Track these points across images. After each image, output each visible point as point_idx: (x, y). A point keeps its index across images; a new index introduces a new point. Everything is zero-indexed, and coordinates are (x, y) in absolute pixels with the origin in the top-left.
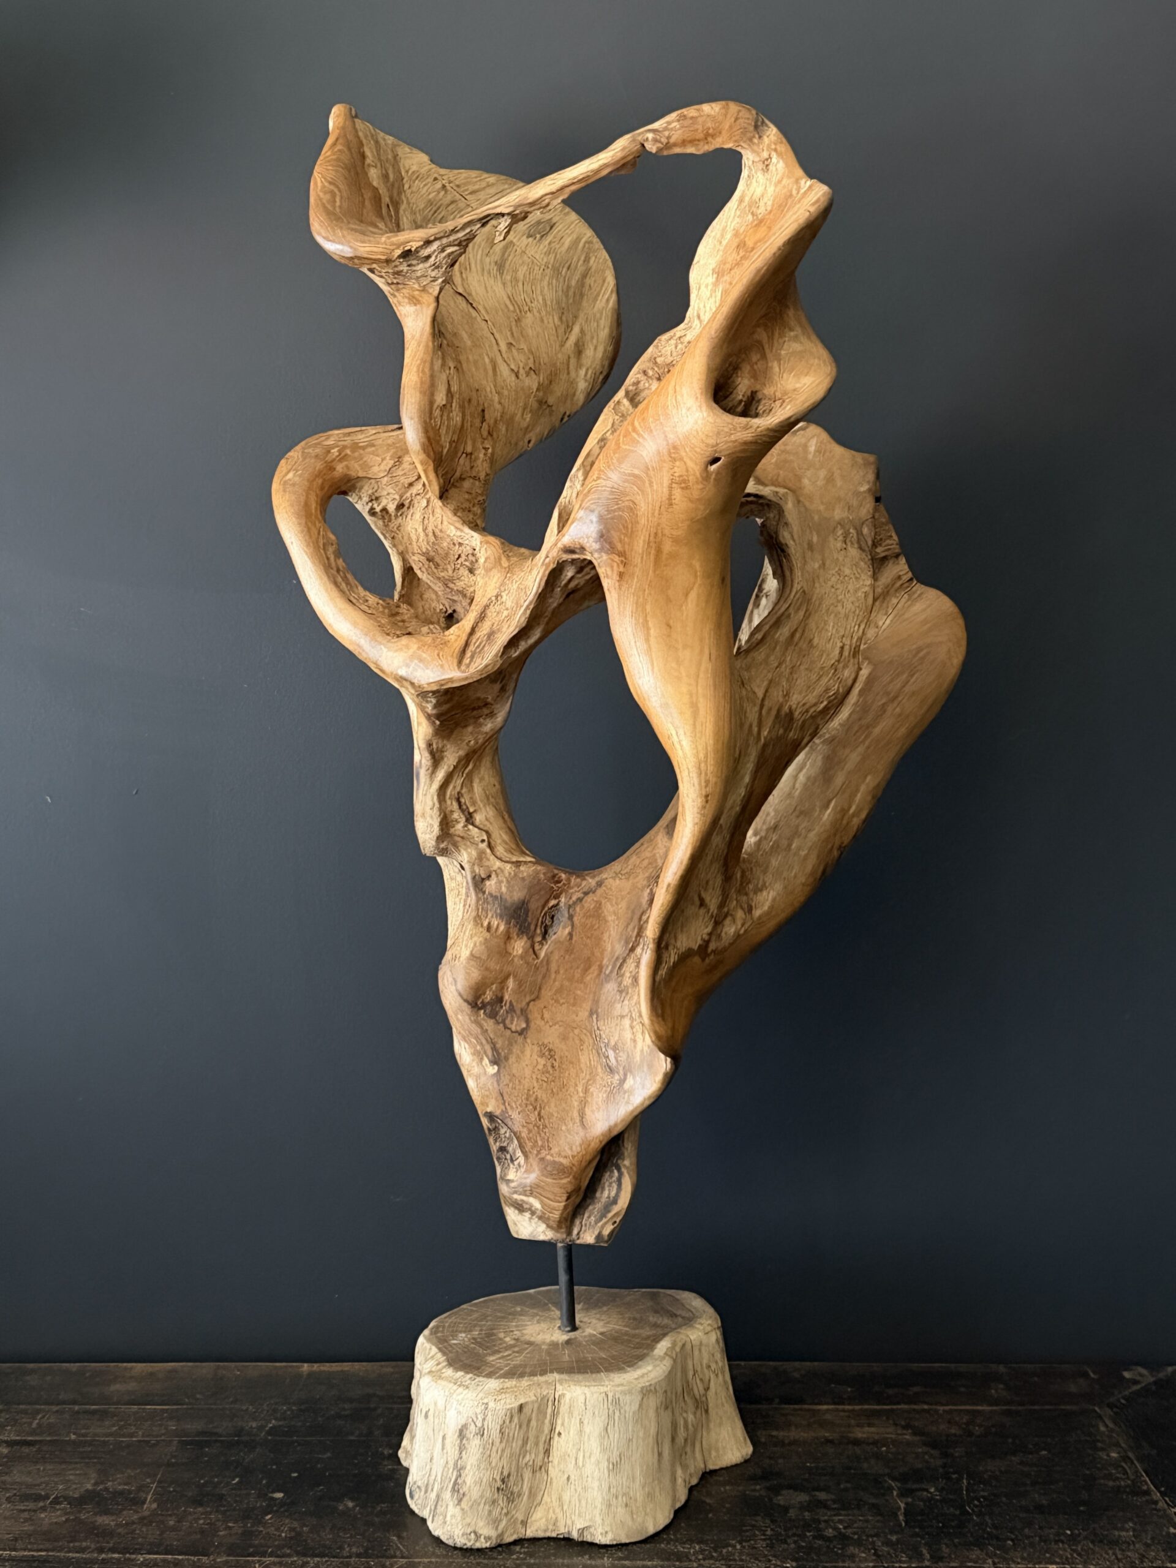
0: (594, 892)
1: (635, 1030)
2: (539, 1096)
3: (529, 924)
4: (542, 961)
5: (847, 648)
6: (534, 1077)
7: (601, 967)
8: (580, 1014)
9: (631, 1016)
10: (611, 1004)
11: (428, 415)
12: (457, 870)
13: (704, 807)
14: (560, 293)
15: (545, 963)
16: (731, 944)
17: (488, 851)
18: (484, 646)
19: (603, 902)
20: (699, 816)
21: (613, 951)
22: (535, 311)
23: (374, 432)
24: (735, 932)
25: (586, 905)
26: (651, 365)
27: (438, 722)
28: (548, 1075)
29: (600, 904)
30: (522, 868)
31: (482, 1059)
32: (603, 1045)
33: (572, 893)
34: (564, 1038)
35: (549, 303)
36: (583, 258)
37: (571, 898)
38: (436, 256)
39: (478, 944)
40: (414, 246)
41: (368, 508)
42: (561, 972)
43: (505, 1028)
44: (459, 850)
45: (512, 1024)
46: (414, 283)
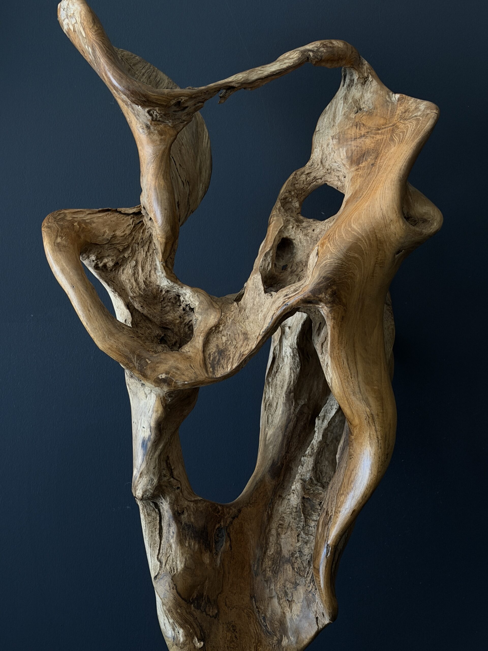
0: (237, 517)
1: (282, 605)
3: (209, 542)
4: (220, 567)
6: (226, 646)
7: (250, 566)
8: (245, 599)
10: (262, 590)
12: (152, 509)
17: (181, 494)
18: (219, 359)
19: (243, 522)
21: (255, 555)
23: (87, 213)
25: (235, 526)
26: (293, 188)
28: (233, 643)
29: (242, 525)
30: (199, 505)
31: (193, 638)
32: (262, 619)
33: (227, 519)
34: (239, 616)
37: (226, 522)
38: (190, 108)
40: (183, 99)
41: (93, 265)
42: (231, 572)
43: (207, 615)
44: (165, 495)
45: (210, 611)
46: (170, 122)
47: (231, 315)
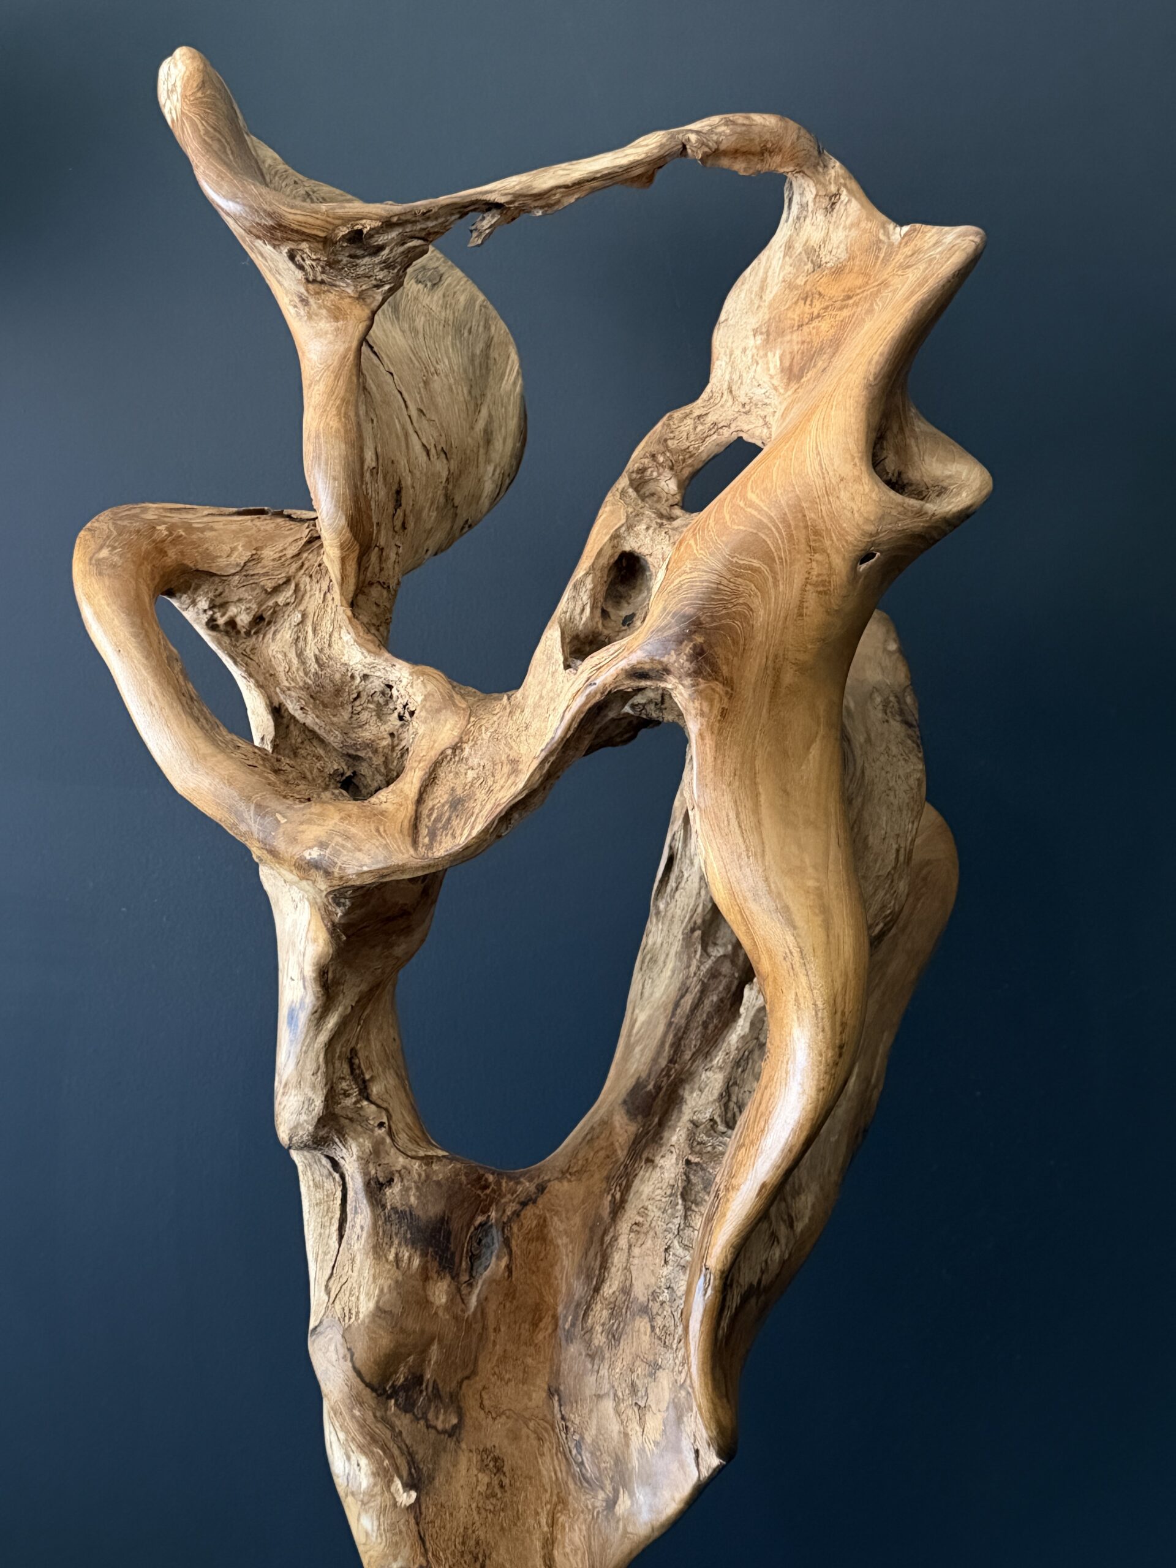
0: (535, 1202)
1: (624, 1417)
2: (482, 1537)
3: (453, 1254)
4: (475, 1313)
5: (902, 851)
6: (474, 1506)
7: (555, 1318)
8: (534, 1395)
9: (615, 1395)
10: (580, 1378)
11: (358, 477)
12: (326, 1172)
13: (836, 1064)
14: (466, 359)
15: (479, 1315)
16: (778, 1275)
17: (388, 1140)
18: (449, 819)
19: (548, 1215)
21: (570, 1294)
22: (442, 375)
25: (526, 1223)
26: (662, 449)
27: (344, 938)
28: (494, 1501)
29: (545, 1221)
30: (435, 1167)
31: (390, 1482)
32: (572, 1445)
33: (506, 1204)
34: (514, 1436)
36: (482, 324)
37: (504, 1211)
38: (391, 250)
39: (386, 1290)
40: (368, 225)
42: (502, 1329)
43: (428, 1426)
44: (345, 1140)
45: (437, 1418)
46: (348, 285)
47: (491, 722)
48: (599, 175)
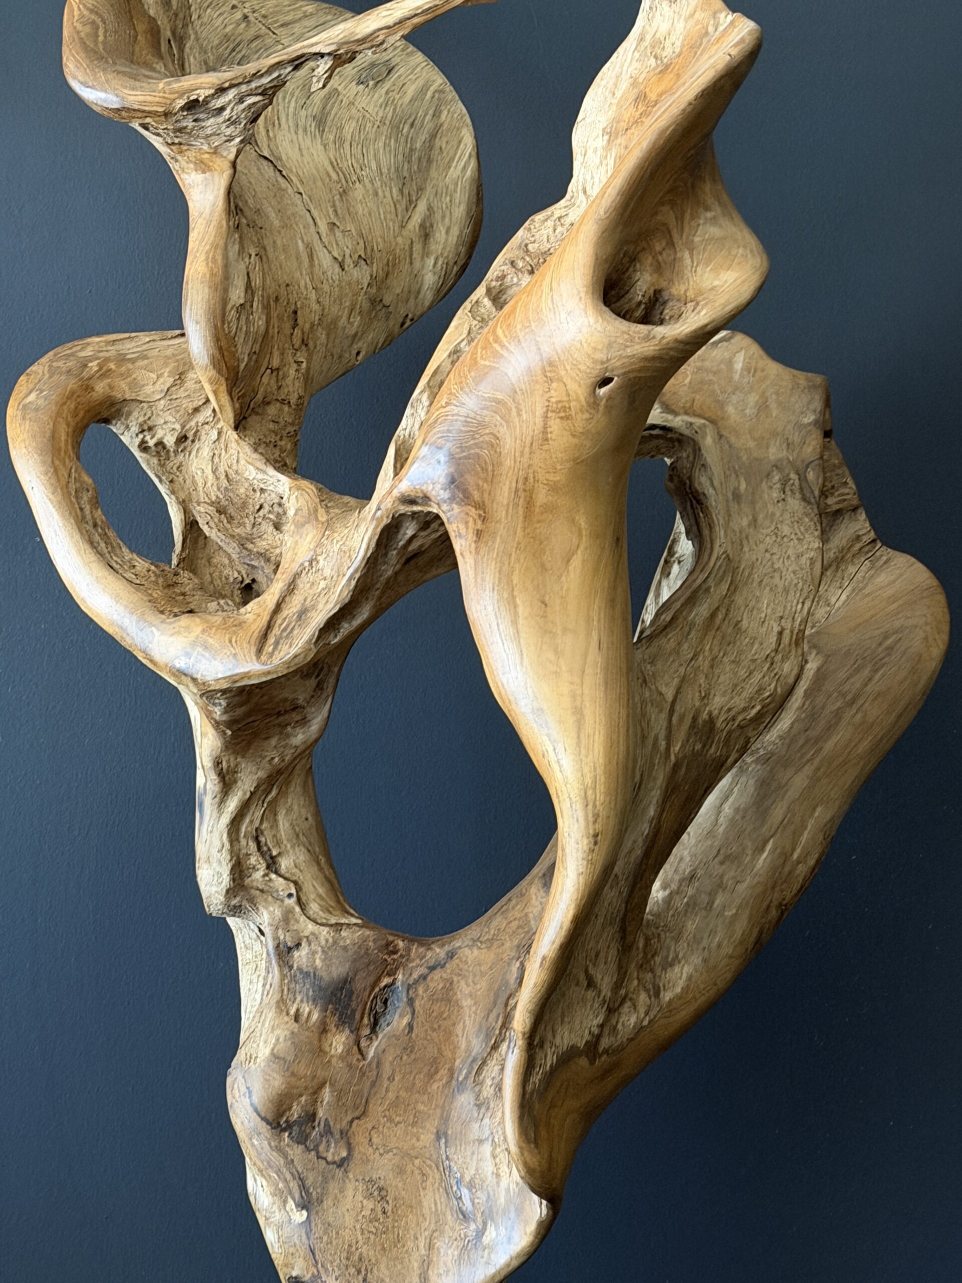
0: (443, 966)
1: (497, 1160)
2: (365, 1255)
3: (354, 1011)
4: (370, 1064)
5: (787, 633)
6: (358, 1227)
7: (451, 1071)
8: (422, 1136)
9: (493, 1140)
10: (466, 1124)
11: (219, 318)
12: (254, 936)
14: (400, 157)
15: (374, 1065)
16: (631, 1040)
17: (297, 909)
18: (293, 629)
19: (455, 979)
20: (585, 863)
21: (468, 1050)
22: (366, 181)
23: (148, 339)
24: (636, 1023)
25: (432, 985)
26: (522, 254)
27: (229, 732)
28: (377, 1224)
29: (451, 984)
30: (343, 933)
31: (285, 1202)
32: (453, 1182)
33: (412, 968)
34: (400, 1171)
35: (385, 170)
36: (431, 112)
37: (411, 974)
38: (232, 109)
39: (281, 1040)
40: (202, 94)
41: (137, 441)
42: (396, 1078)
43: (319, 1157)
44: (257, 908)
45: (327, 1151)
46: (202, 144)
48: (420, 11)
